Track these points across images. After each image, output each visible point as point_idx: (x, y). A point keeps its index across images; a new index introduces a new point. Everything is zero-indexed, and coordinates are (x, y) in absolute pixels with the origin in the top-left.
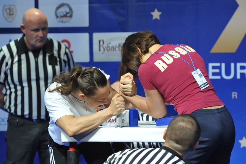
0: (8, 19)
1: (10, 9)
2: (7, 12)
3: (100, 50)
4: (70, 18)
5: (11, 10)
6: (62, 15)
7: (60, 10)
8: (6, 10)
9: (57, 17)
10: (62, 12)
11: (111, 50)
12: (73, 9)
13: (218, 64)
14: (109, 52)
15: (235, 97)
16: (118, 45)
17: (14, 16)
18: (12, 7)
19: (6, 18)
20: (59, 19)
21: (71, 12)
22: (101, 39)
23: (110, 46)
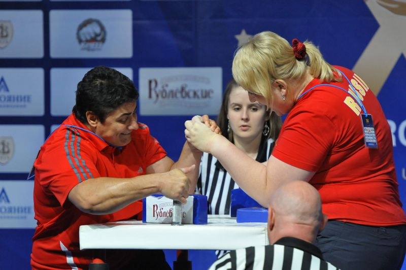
1: (2, 27)
3: (150, 96)
4: (101, 44)
5: (5, 28)
6: (89, 38)
7: (85, 30)
9: (80, 41)
10: (89, 33)
11: (169, 97)
12: (107, 29)
14: (166, 101)
16: (180, 89)
17: (8, 39)
18: (5, 25)
20: (83, 44)
21: (103, 34)
22: (152, 78)
23: (168, 89)
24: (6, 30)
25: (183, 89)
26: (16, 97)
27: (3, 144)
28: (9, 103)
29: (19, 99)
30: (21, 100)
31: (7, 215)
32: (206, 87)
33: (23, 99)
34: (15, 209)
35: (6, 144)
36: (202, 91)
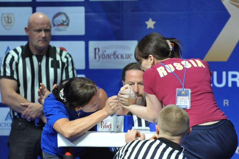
0: (6, 27)
1: (8, 17)
2: (5, 20)
3: (95, 58)
4: (66, 27)
5: (10, 18)
6: (59, 23)
7: (57, 19)
8: (4, 18)
9: (54, 25)
10: (59, 21)
11: (106, 58)
12: (70, 18)
14: (105, 60)
15: (226, 105)
17: (12, 24)
18: (10, 16)
19: (4, 25)
21: (67, 21)
22: (96, 47)
23: (106, 54)
24: (11, 19)
25: (114, 53)
32: (128, 52)
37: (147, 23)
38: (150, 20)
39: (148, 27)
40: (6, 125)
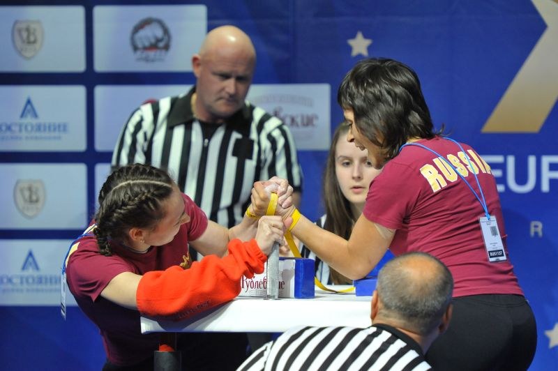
0: (24, 53)
1: (28, 30)
2: (21, 36)
4: (163, 52)
5: (32, 31)
6: (147, 44)
7: (141, 33)
8: (20, 31)
9: (135, 48)
10: (147, 38)
12: (172, 31)
13: (498, 159)
15: (536, 233)
17: (37, 46)
18: (33, 26)
19: (19, 48)
20: (139, 53)
24: (34, 34)
25: (276, 114)
26: (47, 125)
27: (30, 189)
28: (38, 134)
29: (52, 128)
30: (55, 129)
31: (35, 287)
32: (308, 111)
33: (57, 129)
34: (46, 279)
35: (34, 190)
36: (302, 117)
37: (352, 42)
38: (360, 36)
39: (355, 52)
40: (24, 280)
